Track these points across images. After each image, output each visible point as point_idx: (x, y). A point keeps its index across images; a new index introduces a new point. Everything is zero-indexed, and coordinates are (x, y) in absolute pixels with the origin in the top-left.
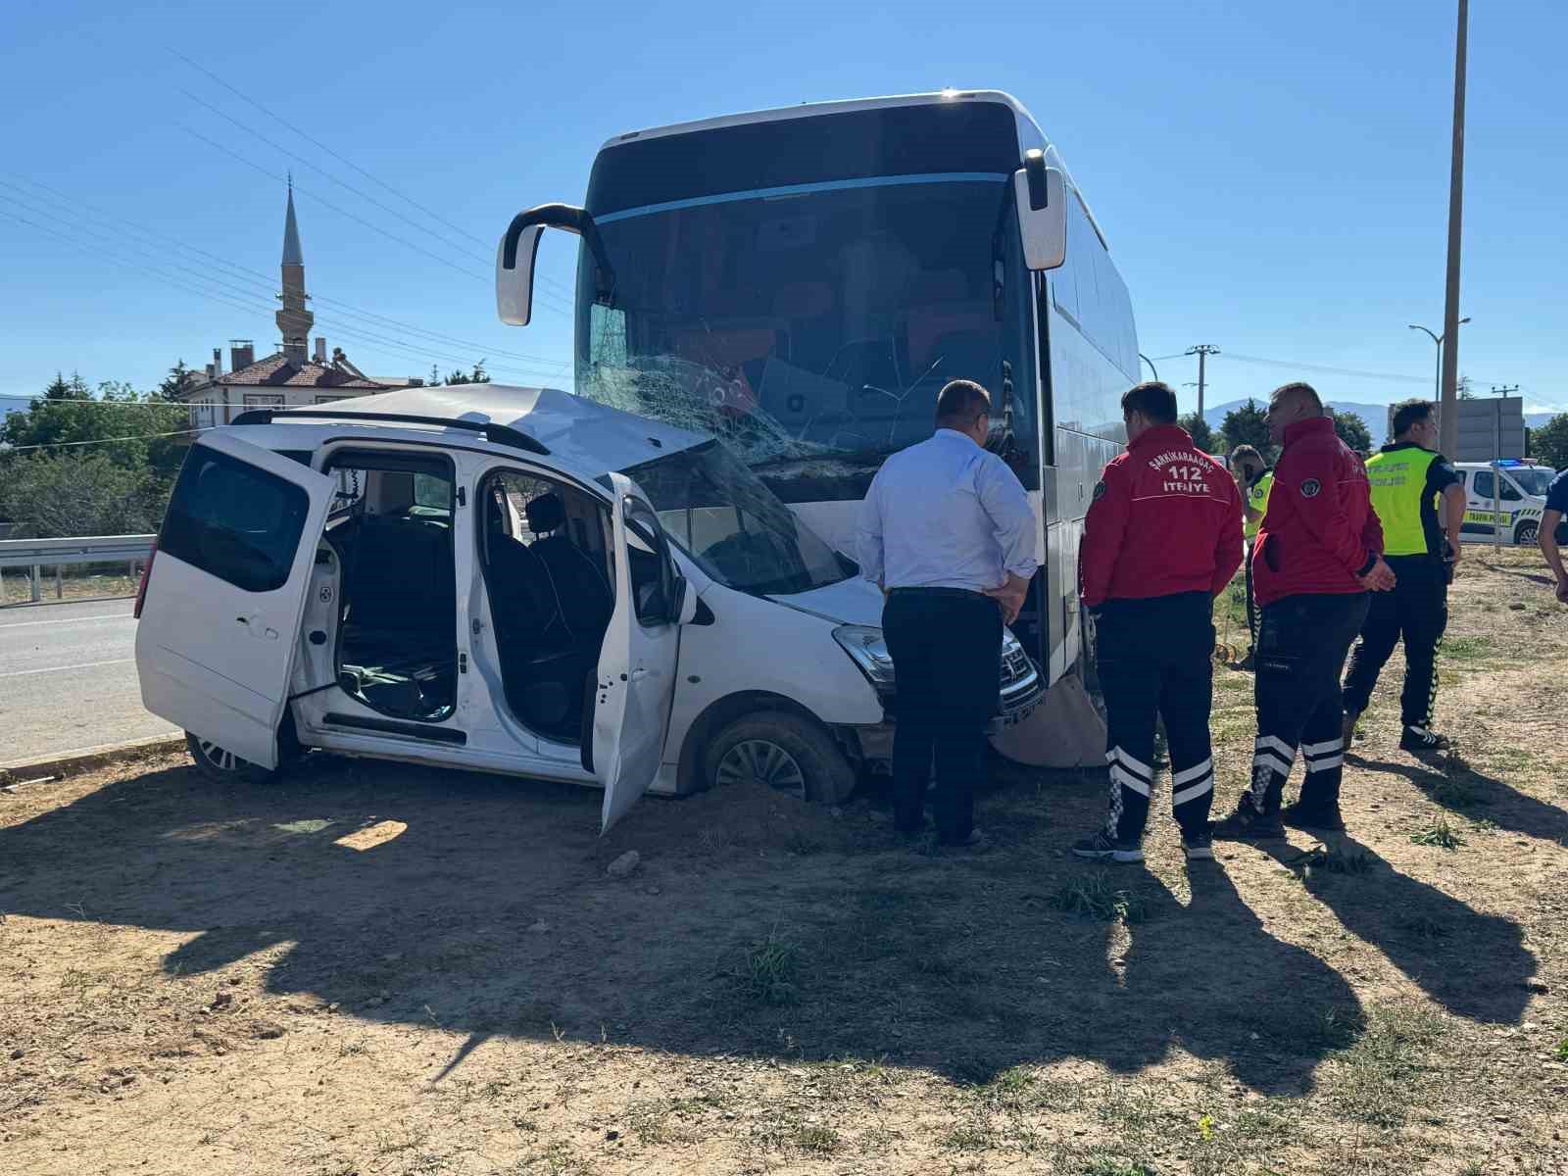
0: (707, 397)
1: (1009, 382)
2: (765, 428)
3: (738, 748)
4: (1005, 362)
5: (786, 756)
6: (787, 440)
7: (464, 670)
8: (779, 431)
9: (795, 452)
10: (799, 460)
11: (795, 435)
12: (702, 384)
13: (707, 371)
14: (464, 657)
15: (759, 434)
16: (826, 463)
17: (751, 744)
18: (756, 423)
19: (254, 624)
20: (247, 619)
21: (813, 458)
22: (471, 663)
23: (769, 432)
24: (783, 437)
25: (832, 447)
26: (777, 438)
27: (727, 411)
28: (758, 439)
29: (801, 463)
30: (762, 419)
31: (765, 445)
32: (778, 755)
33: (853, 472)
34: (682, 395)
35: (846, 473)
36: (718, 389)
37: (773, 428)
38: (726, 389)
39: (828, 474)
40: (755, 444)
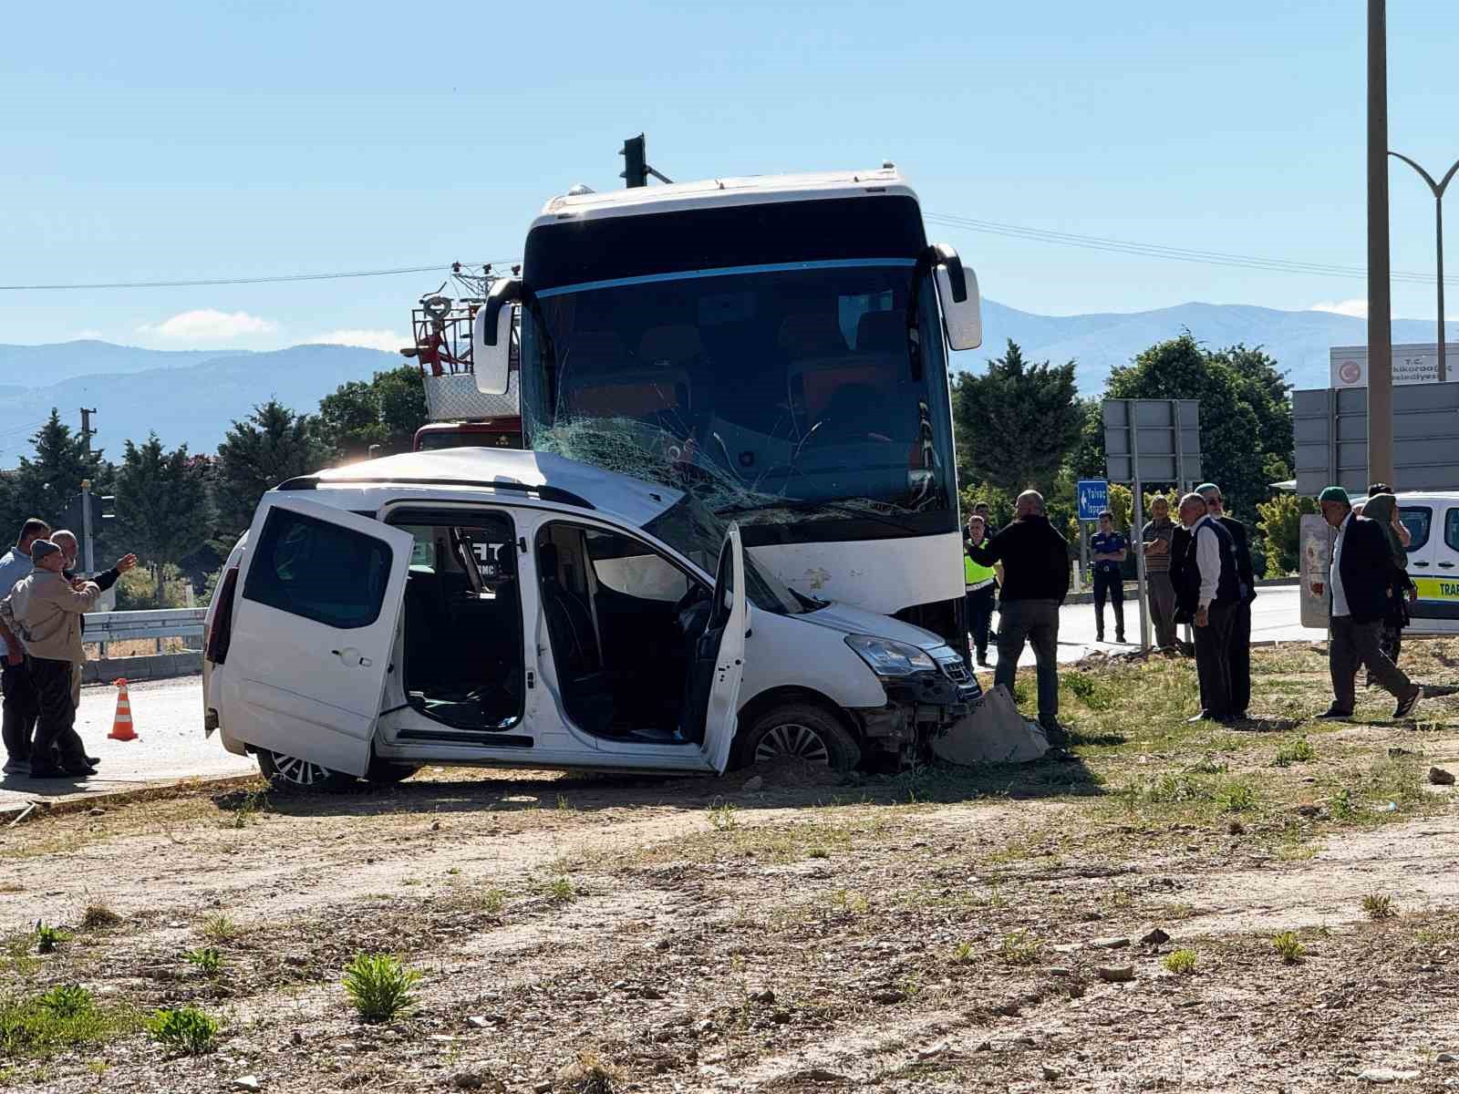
0: (662, 454)
1: (927, 423)
2: (719, 482)
3: (773, 732)
4: (922, 404)
5: (813, 735)
6: (742, 492)
7: (531, 685)
8: (733, 484)
9: (748, 502)
10: (751, 509)
11: (748, 487)
12: (659, 442)
13: (662, 431)
14: (531, 676)
15: (714, 487)
16: (775, 511)
17: (784, 728)
18: (711, 477)
19: (347, 655)
20: (341, 651)
21: (765, 507)
22: (538, 678)
23: (724, 485)
24: (738, 490)
25: (782, 497)
26: (731, 490)
27: (682, 467)
28: (712, 491)
29: (753, 512)
30: (718, 474)
31: (718, 496)
32: (807, 734)
33: (800, 518)
34: (638, 453)
35: (793, 520)
36: (674, 447)
37: (727, 481)
38: (681, 446)
39: (778, 521)
40: (708, 495)
